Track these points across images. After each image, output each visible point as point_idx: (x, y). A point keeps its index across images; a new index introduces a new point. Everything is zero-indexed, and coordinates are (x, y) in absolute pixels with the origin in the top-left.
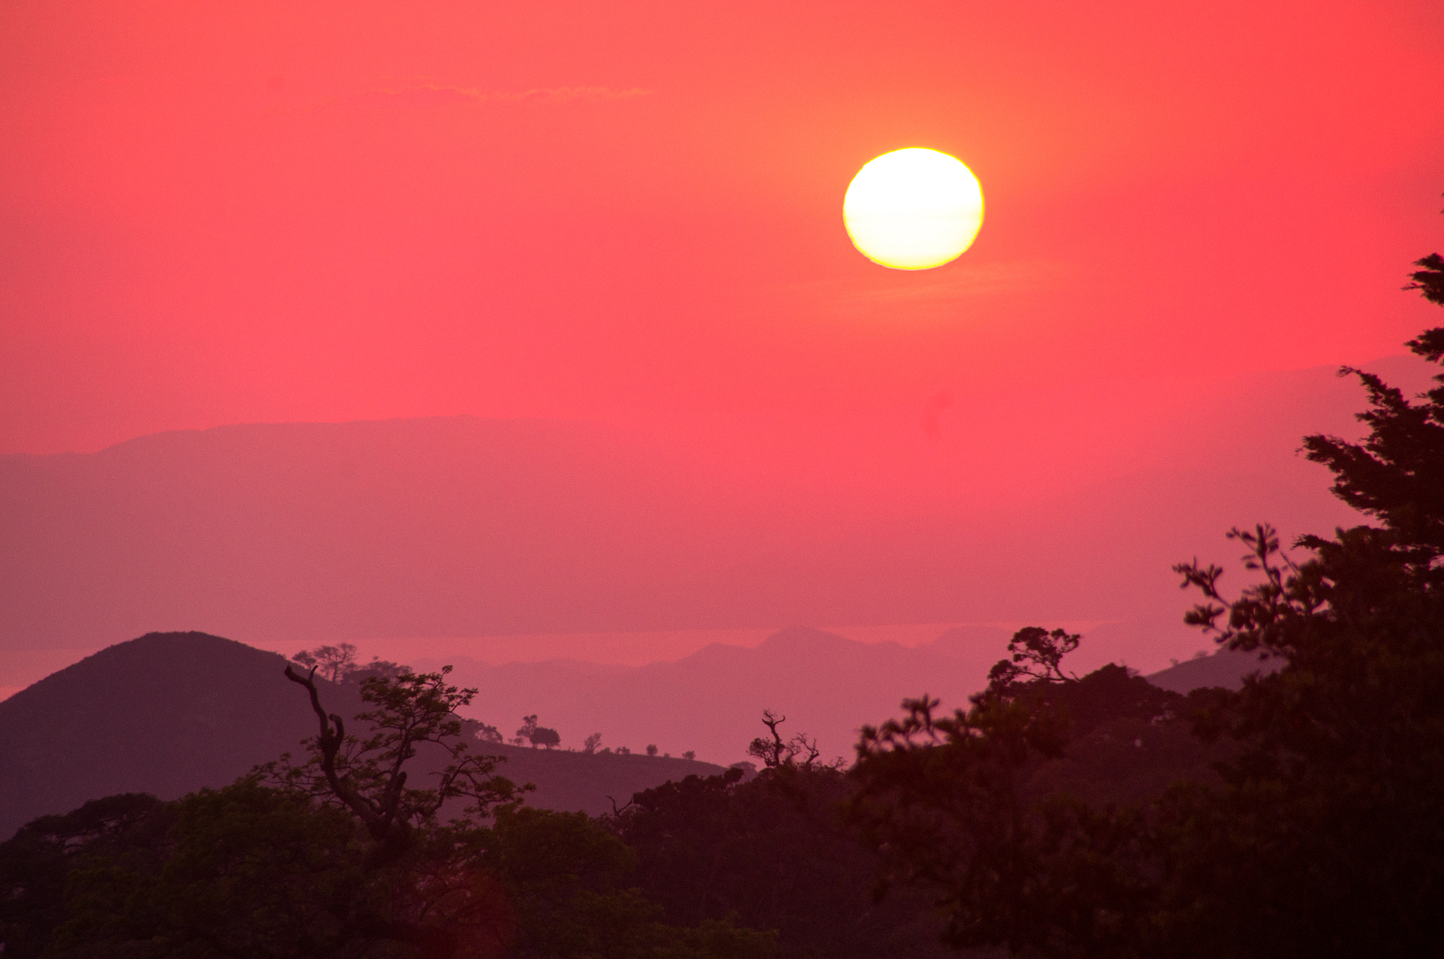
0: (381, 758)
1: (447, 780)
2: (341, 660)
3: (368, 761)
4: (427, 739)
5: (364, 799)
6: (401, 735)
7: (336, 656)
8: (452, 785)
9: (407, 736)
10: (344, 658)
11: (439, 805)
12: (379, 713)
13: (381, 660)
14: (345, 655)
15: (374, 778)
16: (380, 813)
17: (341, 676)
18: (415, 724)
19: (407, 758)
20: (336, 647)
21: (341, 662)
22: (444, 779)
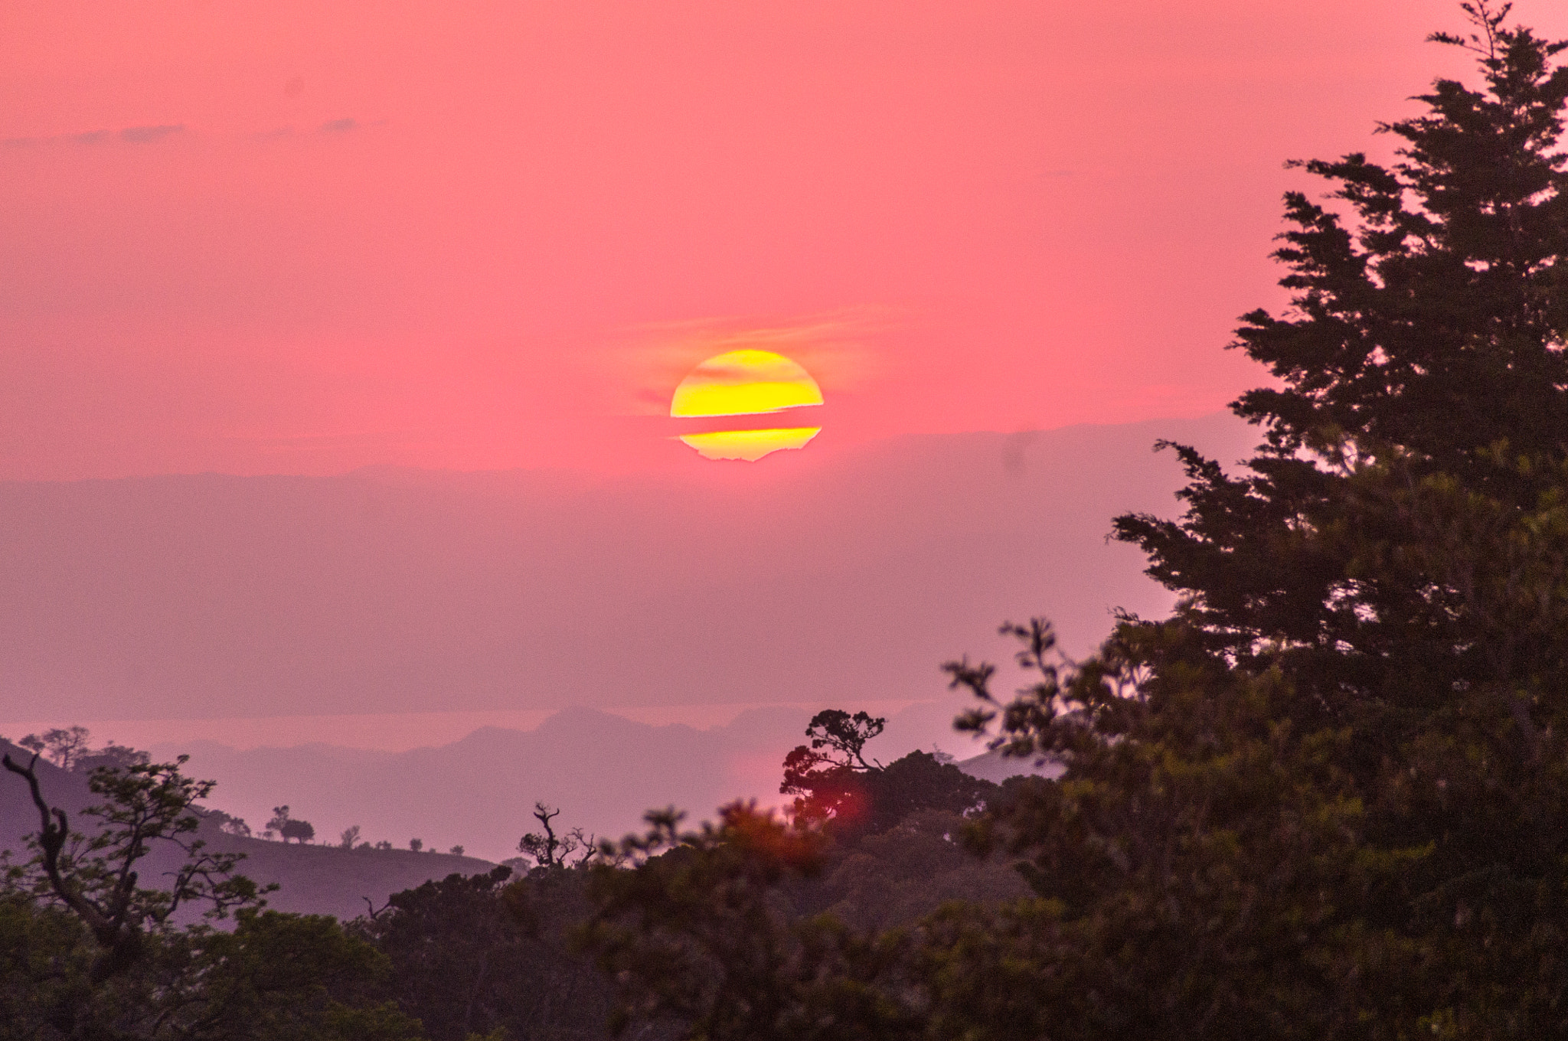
0: (110, 858)
1: (182, 881)
2: (72, 744)
3: (96, 860)
4: (160, 836)
5: (90, 902)
6: (131, 831)
7: (67, 740)
8: (188, 887)
9: (137, 832)
10: (76, 742)
11: (173, 909)
12: (109, 807)
13: (117, 744)
14: (77, 738)
15: (103, 878)
16: (108, 917)
17: (72, 762)
18: (146, 819)
19: (138, 856)
20: (67, 731)
21: (72, 747)
22: (178, 880)
